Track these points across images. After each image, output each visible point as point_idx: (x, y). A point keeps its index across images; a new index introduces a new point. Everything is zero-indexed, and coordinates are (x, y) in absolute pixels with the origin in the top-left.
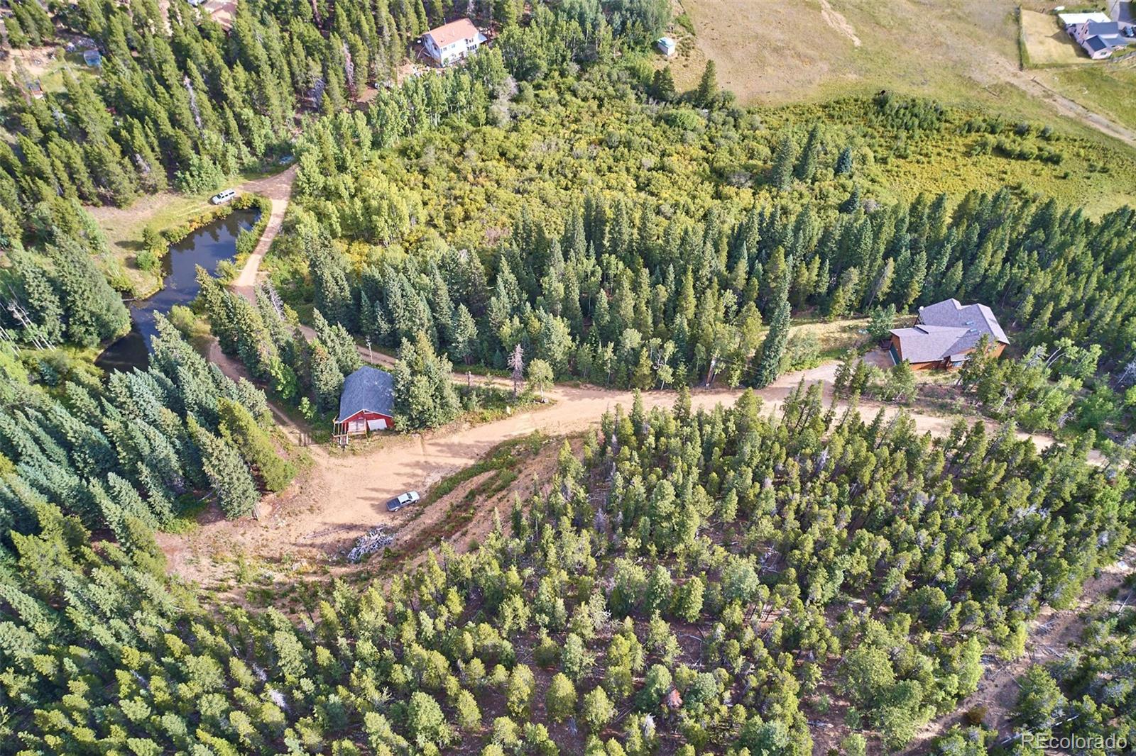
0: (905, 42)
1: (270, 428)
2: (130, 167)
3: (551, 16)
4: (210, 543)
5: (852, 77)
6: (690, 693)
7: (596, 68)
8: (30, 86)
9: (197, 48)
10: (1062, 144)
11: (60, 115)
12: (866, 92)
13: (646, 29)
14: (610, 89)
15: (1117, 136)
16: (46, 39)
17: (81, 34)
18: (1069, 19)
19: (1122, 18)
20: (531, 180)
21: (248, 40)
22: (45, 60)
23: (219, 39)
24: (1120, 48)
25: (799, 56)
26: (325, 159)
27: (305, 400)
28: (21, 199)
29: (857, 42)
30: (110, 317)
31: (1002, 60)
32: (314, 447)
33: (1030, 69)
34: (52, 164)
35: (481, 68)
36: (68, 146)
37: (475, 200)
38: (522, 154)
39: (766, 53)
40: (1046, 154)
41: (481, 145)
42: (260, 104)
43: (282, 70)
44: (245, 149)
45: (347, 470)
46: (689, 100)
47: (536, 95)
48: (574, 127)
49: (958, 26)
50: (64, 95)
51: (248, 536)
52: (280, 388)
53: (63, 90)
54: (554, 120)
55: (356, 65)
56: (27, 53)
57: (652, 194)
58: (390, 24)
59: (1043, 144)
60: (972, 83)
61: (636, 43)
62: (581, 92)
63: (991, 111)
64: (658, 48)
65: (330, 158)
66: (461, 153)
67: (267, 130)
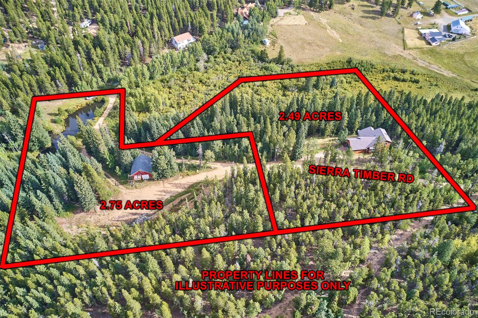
0: (359, 40)
1: (104, 179)
2: (54, 85)
3: (221, 31)
4: (77, 221)
5: (339, 53)
6: (255, 257)
7: (238, 50)
8: (17, 57)
9: (82, 42)
10: (420, 76)
11: (28, 66)
12: (344, 58)
13: (258, 36)
14: (244, 58)
15: (441, 73)
16: (24, 40)
17: (38, 38)
18: (423, 31)
19: (444, 31)
20: (211, 90)
21: (102, 39)
22: (24, 48)
23: (91, 39)
24: (443, 41)
25: (318, 46)
26: (131, 82)
27: (117, 167)
28: (11, 97)
29: (341, 41)
30: (43, 140)
31: (397, 47)
32: (121, 186)
33: (408, 49)
34: (24, 83)
35: (193, 50)
36: (30, 77)
37: (189, 98)
38: (208, 81)
39: (305, 45)
40: (413, 80)
41: (192, 78)
42: (106, 62)
43: (115, 50)
44: (100, 79)
45: (133, 194)
46: (274, 61)
47: (215, 60)
48: (229, 71)
49: (380, 35)
50: (30, 60)
51: (92, 218)
52: (108, 163)
53: (30, 58)
54: (221, 69)
55: (144, 49)
56: (17, 45)
57: (258, 95)
58: (158, 34)
59: (412, 76)
60: (385, 55)
61: (254, 41)
62: (232, 59)
63: (392, 65)
64: (263, 43)
65: (133, 82)
66: (184, 81)
67: (108, 72)
